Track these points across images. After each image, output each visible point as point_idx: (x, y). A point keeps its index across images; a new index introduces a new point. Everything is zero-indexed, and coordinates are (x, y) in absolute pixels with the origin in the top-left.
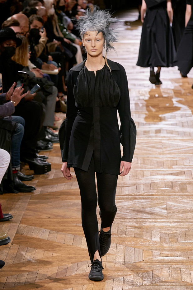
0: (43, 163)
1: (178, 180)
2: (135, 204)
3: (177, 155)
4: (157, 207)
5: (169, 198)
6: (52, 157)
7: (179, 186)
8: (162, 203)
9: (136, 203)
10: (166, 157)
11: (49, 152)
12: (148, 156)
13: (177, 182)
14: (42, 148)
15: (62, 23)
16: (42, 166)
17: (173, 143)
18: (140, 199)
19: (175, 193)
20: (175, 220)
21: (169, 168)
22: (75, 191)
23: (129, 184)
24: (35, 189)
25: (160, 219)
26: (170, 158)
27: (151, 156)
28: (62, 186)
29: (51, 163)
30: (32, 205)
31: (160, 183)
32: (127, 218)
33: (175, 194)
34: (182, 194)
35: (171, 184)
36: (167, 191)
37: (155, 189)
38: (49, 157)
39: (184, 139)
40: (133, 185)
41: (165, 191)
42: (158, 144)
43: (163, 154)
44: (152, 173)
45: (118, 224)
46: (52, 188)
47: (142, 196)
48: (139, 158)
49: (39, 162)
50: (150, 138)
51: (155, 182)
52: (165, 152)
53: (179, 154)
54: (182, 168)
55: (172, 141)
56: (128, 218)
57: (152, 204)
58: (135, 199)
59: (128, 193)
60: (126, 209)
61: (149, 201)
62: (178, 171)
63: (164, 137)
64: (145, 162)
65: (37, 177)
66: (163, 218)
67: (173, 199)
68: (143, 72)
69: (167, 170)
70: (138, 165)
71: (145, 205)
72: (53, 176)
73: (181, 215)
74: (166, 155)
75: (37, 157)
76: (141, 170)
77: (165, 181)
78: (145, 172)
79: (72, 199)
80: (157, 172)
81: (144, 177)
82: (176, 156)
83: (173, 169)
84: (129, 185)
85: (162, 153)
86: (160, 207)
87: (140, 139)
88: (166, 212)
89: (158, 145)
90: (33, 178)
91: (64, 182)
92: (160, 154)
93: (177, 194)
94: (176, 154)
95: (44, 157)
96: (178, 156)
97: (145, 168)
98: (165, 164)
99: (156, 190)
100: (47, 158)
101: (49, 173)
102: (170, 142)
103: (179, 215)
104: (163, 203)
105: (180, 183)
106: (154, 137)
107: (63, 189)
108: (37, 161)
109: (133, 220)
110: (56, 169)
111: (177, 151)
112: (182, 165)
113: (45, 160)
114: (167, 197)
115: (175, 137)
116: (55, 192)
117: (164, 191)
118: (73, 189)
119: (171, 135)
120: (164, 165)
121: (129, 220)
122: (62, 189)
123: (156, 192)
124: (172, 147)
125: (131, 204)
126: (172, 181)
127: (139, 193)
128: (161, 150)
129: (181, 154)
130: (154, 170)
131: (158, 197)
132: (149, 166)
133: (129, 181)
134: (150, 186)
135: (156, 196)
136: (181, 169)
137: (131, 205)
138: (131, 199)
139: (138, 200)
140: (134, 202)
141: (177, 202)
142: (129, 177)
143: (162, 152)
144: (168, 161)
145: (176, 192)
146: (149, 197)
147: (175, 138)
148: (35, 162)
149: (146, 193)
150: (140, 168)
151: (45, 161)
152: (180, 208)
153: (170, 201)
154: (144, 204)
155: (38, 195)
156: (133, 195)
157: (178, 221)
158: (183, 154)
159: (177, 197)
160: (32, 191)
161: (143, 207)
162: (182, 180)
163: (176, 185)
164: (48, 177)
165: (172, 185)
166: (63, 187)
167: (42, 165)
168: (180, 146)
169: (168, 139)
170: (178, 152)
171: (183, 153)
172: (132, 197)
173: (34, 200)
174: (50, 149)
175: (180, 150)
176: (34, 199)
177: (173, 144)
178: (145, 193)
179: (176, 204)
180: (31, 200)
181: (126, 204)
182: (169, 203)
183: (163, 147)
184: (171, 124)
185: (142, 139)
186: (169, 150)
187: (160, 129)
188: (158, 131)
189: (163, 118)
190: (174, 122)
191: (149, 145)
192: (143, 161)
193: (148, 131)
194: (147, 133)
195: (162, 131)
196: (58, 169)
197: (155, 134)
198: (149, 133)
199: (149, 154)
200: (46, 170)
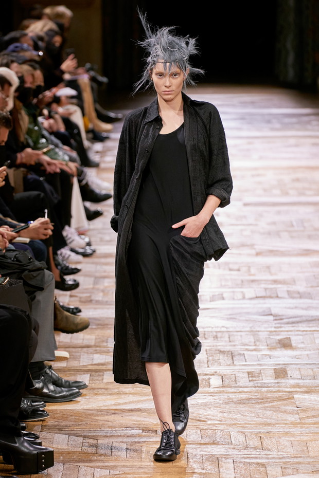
0: (36, 449)
12: (269, 429)
27: (274, 430)
42: (285, 402)
44: (285, 468)
48: (249, 435)
49: (25, 446)
50: (265, 389)
52: (306, 421)
63: (298, 386)
64: (264, 445)
70: (251, 451)
74: (308, 427)
76: (258, 464)
78: (269, 467)
80: (296, 466)
85: (300, 423)
87: (243, 392)
89: (287, 404)
92: (295, 425)
97: (267, 458)
98: (310, 449)
101: (50, 470)
106: (273, 387)
108: (22, 444)
110: (64, 462)
119: (313, 382)
128: (297, 416)
130: (289, 462)
132: (274, 454)
143: (298, 421)
150: (256, 458)
167: (34, 452)
169: (305, 389)
183: (298, 409)
184: (308, 355)
185: (246, 390)
186: (313, 417)
187: (283, 366)
188: (281, 373)
189: (286, 341)
190: (312, 352)
191: (266, 405)
192: (259, 441)
193: (258, 371)
194: (255, 377)
195: (289, 373)
196: (69, 461)
197: (276, 381)
198: (261, 378)
199: (269, 424)
200: (43, 463)
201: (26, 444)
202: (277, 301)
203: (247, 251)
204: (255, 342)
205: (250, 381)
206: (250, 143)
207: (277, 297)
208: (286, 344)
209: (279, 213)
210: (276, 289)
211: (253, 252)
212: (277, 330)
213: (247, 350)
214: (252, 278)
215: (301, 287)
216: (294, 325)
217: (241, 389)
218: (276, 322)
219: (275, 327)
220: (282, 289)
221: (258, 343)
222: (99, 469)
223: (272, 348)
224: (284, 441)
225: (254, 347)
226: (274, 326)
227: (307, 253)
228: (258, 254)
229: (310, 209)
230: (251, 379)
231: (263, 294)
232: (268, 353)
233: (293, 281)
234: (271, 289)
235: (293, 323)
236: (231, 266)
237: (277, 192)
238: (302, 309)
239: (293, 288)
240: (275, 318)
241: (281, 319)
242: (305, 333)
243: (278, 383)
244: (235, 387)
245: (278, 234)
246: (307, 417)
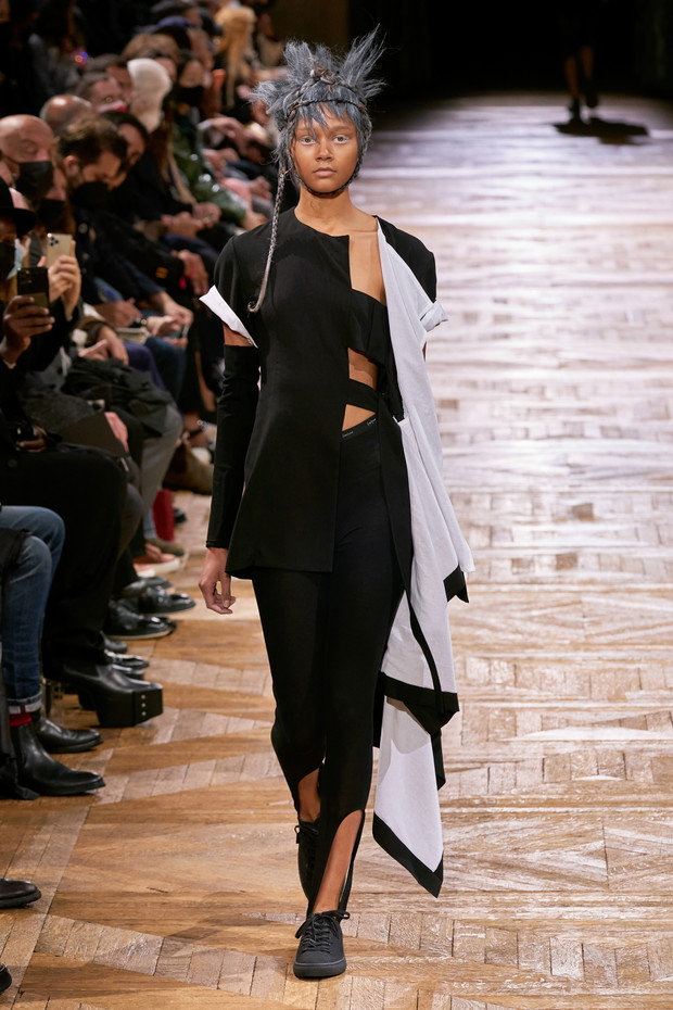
0: (132, 686)
1: (646, 746)
2: (485, 836)
3: (639, 650)
4: (568, 849)
5: (614, 812)
6: (165, 663)
7: (651, 767)
8: (587, 831)
9: (487, 833)
10: (600, 659)
11: (153, 642)
12: (530, 653)
13: (642, 751)
14: (128, 627)
15: (194, 150)
16: (128, 695)
17: (623, 604)
18: (505, 816)
19: (634, 793)
20: (638, 899)
21: (610, 700)
22: (256, 788)
23: (462, 762)
24: (101, 784)
25: (579, 892)
26: (613, 660)
27: (540, 654)
28: (208, 770)
29: (161, 682)
30: (93, 844)
31: (580, 757)
32: (456, 892)
33: (634, 797)
34: (661, 797)
35: (619, 760)
36: (604, 789)
37: (559, 780)
38: (154, 662)
39: (666, 590)
40: (478, 765)
41: (599, 788)
42: (565, 609)
43: (587, 646)
44: (548, 718)
45: (422, 913)
46: (166, 778)
47: (512, 805)
48: (496, 663)
49: (115, 680)
50: (536, 588)
51: (558, 755)
52: (596, 640)
53: (649, 647)
54: (663, 699)
55: (622, 599)
56: (459, 889)
57: (549, 837)
58: (486, 817)
59: (456, 798)
60: (453, 856)
61: (537, 827)
62: (645, 713)
63: (592, 582)
64: (520, 679)
65: (111, 737)
66: (591, 891)
67: (629, 816)
68: (506, 336)
69: (604, 709)
70: (495, 690)
71: (524, 840)
72: (170, 732)
73: (660, 878)
74: (597, 651)
75: (106, 661)
76: (503, 710)
77: (596, 751)
78: (521, 717)
79: (243, 820)
80: (567, 715)
81: (516, 735)
82: (636, 655)
83: (628, 705)
84: (460, 766)
85: (584, 644)
86: (581, 847)
87: (499, 592)
88: (605, 867)
89: (568, 612)
90: (98, 741)
91: (211, 757)
92: (576, 646)
93: (644, 797)
94: (637, 647)
95: (133, 660)
96: (646, 654)
97: (521, 701)
98: (594, 686)
99: (563, 785)
100: (146, 665)
101: (156, 720)
102: (612, 602)
103: (655, 878)
104: (593, 830)
105: (653, 755)
106: (552, 583)
107: (211, 781)
108: (109, 676)
109: (479, 898)
110: (180, 706)
111: (641, 633)
112: (661, 688)
113: (139, 672)
114: (606, 809)
115: (631, 581)
116: (181, 793)
117: (596, 786)
118: (246, 783)
119: (618, 575)
120: (590, 686)
121: (462, 898)
122: (207, 781)
123: (566, 793)
124: (622, 620)
125: (468, 836)
126: (622, 748)
127: (498, 797)
128: (581, 632)
129: (654, 647)
130: (556, 708)
131: (570, 809)
132: (534, 693)
133: (460, 751)
134: (540, 769)
135: (562, 804)
136: (659, 704)
137: (469, 842)
138: (468, 820)
139: (495, 824)
140: (479, 832)
141: (643, 829)
142: (462, 733)
143: (582, 640)
144: (605, 671)
145: (640, 792)
146: (536, 810)
147: (633, 586)
148: (102, 679)
149: (528, 796)
150: (503, 700)
151: (140, 677)
152: (655, 852)
153: (619, 826)
154: (520, 835)
155: (115, 804)
156: (477, 802)
157: (651, 899)
158: (661, 647)
159: (644, 809)
160: (94, 791)
161: (516, 850)
162: (661, 747)
163: (640, 764)
164: (151, 739)
165: (622, 763)
166: (210, 773)
167: (130, 691)
168: (650, 618)
169: (604, 588)
170: (645, 637)
171: (662, 644)
172: (474, 810)
173: (101, 826)
174: (156, 630)
175: (651, 632)
176: (99, 822)
177: (624, 608)
178: (524, 797)
179: (640, 836)
180: (88, 827)
181: (452, 839)
182: (614, 832)
183: (586, 620)
184: (616, 532)
185: (505, 588)
186: (609, 633)
187: (573, 550)
188: (566, 561)
189: (585, 510)
190: (626, 526)
191: (535, 613)
192: (512, 673)
193: (529, 558)
194: (523, 567)
195: (581, 560)
196: (189, 706)
197: (557, 574)
198: (532, 568)
199: (534, 646)
200: (144, 710)
201: (118, 678)
202: (581, 442)
203: (545, 360)
204: (533, 510)
205: (514, 574)
206: (578, 186)
207: (582, 436)
208: (583, 514)
209: (608, 298)
210: (582, 423)
211: (555, 362)
212: (574, 490)
213: (518, 523)
214: (545, 405)
215: (624, 421)
216: (602, 482)
217: (495, 588)
218: (573, 477)
219: (571, 486)
220: (592, 424)
221: (537, 511)
222: (237, 719)
223: (558, 519)
224: (553, 672)
225: (529, 519)
226: (570, 482)
227: (644, 364)
228: (561, 366)
229: (658, 293)
230: (515, 570)
231: (558, 431)
232: (552, 527)
233: (613, 410)
234: (574, 423)
235: (601, 478)
236: (514, 386)
237: (610, 264)
238: (620, 455)
239: (608, 421)
240: (574, 470)
241: (582, 472)
242: (618, 495)
243: (560, 577)
244: (487, 583)
245: (601, 333)
246: (598, 635)
